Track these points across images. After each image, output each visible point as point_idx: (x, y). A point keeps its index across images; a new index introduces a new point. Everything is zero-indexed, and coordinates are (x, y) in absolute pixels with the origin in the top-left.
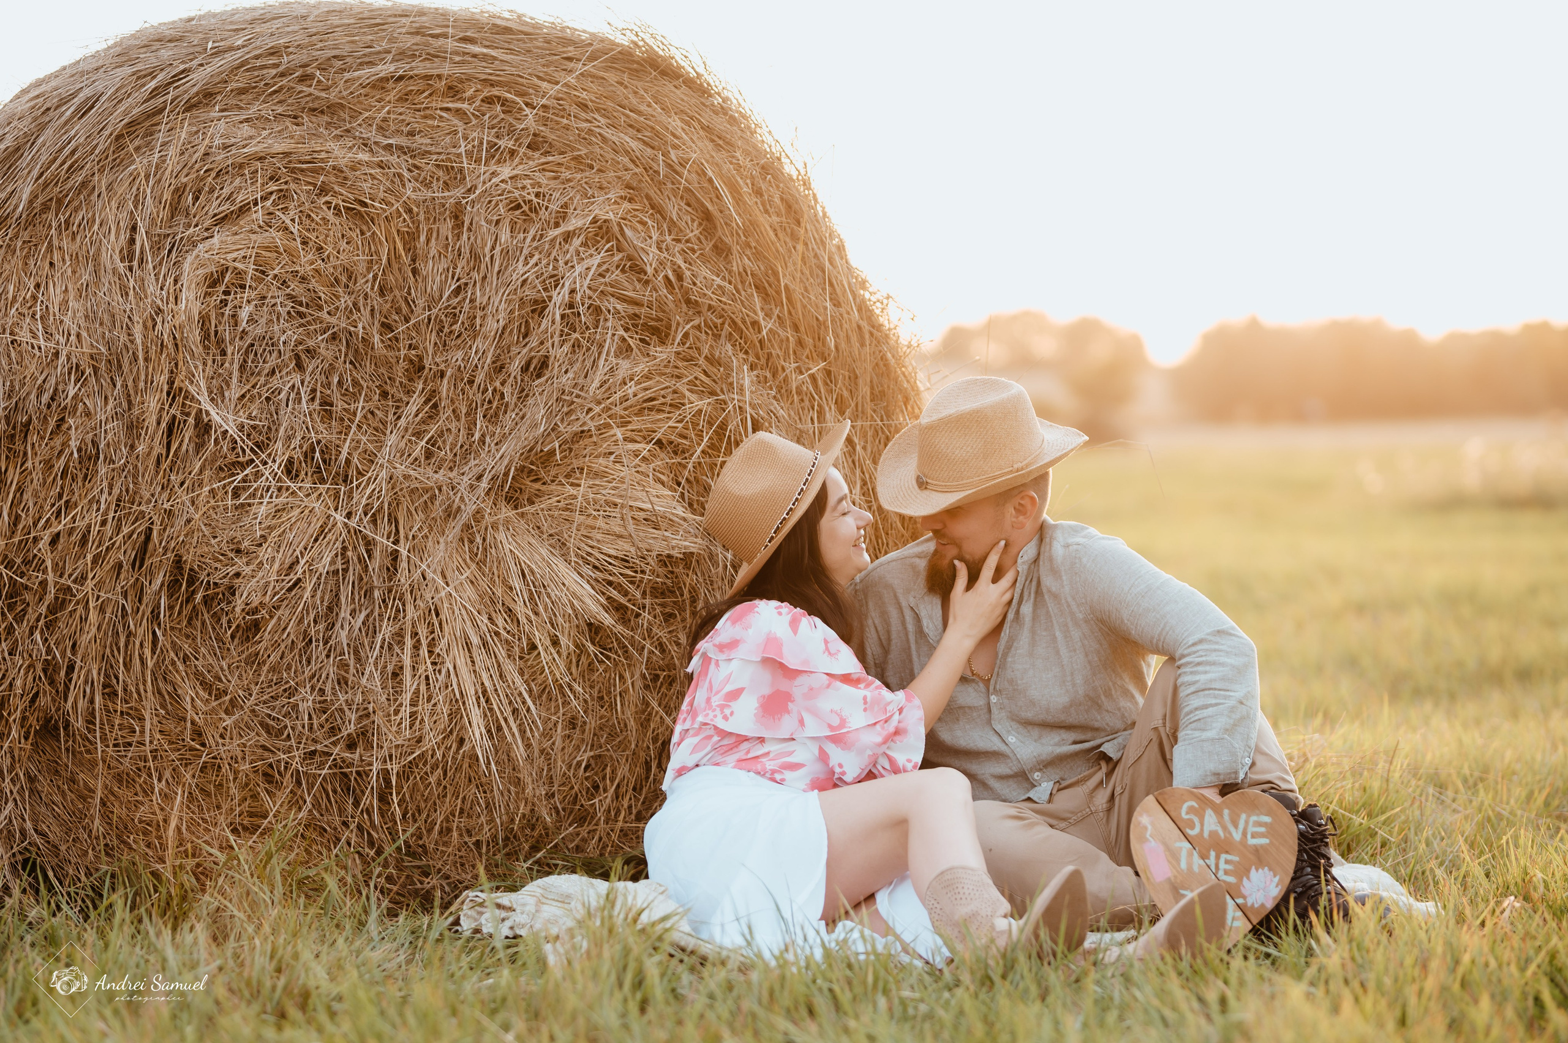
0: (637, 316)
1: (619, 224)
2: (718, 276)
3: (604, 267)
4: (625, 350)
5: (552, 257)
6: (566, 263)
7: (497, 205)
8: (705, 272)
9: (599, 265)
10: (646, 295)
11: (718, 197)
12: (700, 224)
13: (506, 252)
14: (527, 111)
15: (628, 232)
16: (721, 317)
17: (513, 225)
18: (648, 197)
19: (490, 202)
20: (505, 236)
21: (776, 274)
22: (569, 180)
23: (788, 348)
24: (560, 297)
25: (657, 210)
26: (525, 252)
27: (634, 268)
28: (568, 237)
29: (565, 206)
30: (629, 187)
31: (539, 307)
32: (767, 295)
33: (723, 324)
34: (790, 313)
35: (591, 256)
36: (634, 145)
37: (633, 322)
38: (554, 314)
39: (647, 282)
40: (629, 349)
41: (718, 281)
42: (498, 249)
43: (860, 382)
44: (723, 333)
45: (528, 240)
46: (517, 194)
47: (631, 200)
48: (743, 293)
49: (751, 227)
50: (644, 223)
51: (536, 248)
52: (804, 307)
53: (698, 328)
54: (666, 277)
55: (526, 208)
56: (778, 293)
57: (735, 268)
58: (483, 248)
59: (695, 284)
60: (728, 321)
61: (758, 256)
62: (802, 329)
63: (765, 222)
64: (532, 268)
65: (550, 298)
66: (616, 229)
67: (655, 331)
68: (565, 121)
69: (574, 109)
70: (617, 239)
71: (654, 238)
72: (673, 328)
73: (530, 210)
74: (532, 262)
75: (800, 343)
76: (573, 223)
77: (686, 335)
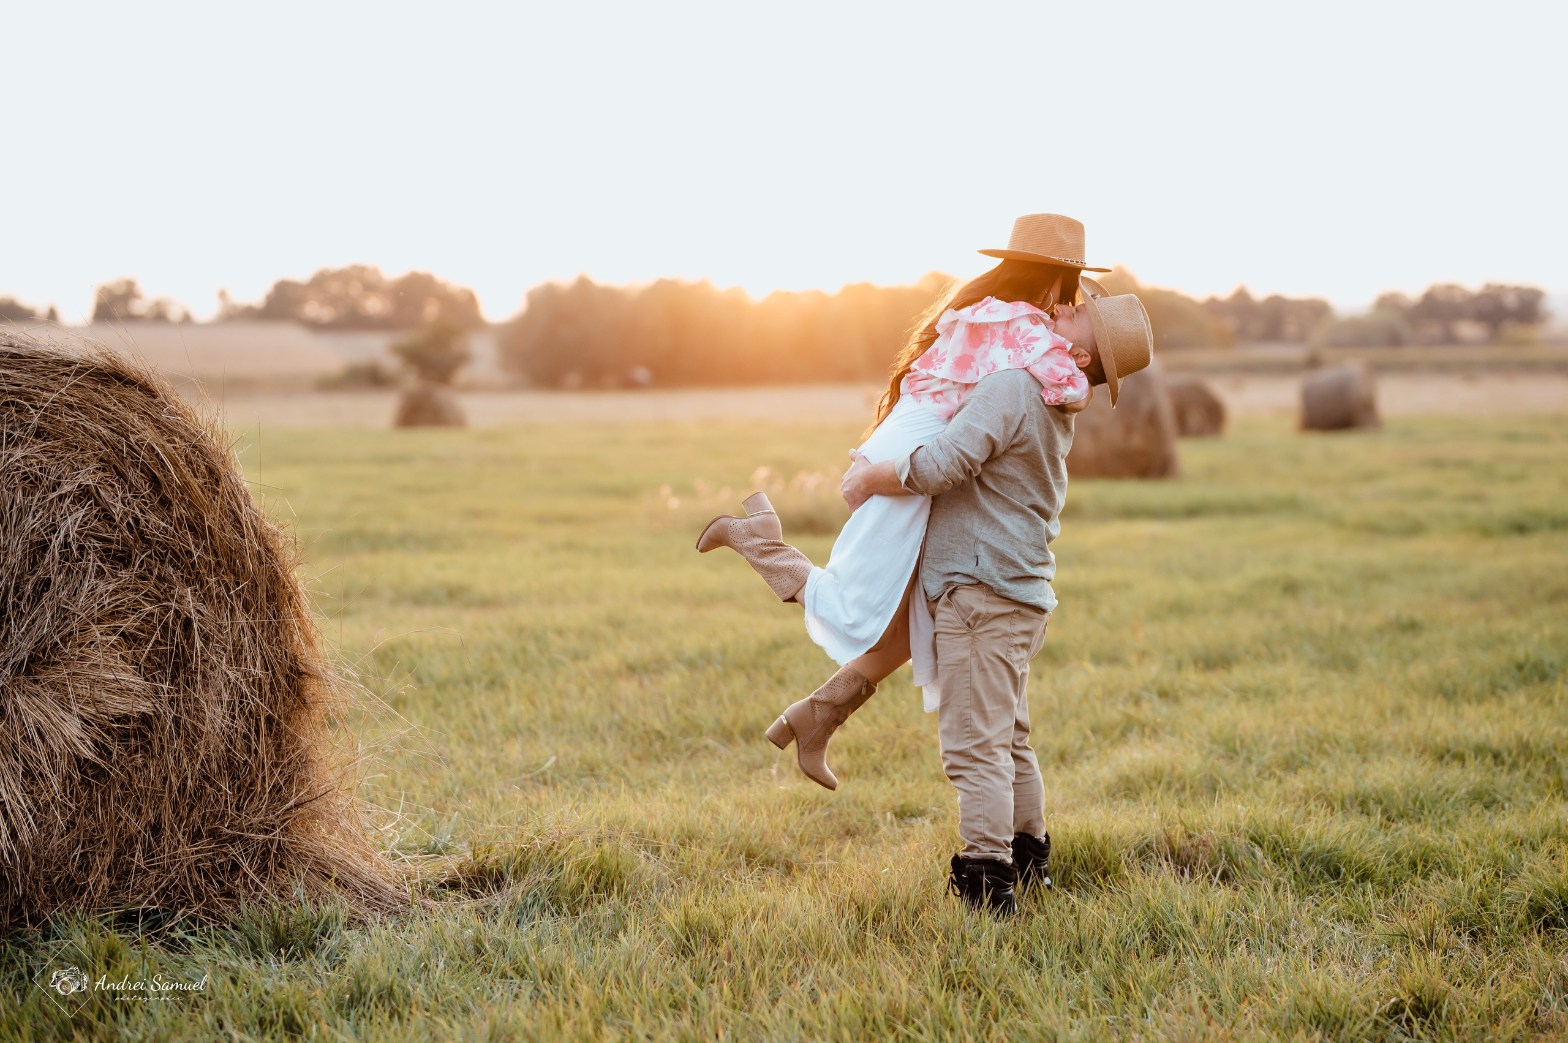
0: (109, 550)
1: (96, 487)
2: (163, 521)
3: (86, 519)
4: (100, 573)
5: (51, 512)
6: (61, 516)
7: (13, 476)
8: (153, 518)
9: (84, 516)
10: (115, 536)
11: (162, 467)
12: (150, 485)
13: (20, 510)
14: (33, 411)
15: (102, 492)
16: (165, 548)
17: (24, 489)
18: (115, 467)
19: (8, 476)
20: (19, 497)
21: (202, 518)
22: (62, 458)
23: (210, 568)
24: (56, 542)
25: (122, 475)
26: (33, 509)
27: (108, 517)
28: (61, 498)
29: (60, 477)
30: (102, 460)
31: (44, 547)
32: (196, 532)
33: (167, 552)
34: (211, 543)
35: (78, 509)
36: (104, 432)
37: (106, 555)
38: (54, 552)
39: (115, 527)
40: (103, 572)
41: (163, 524)
42: (15, 508)
43: (260, 589)
44: (167, 559)
45: (35, 501)
46: (27, 469)
47: (104, 470)
48: (180, 532)
49: (185, 487)
50: (113, 486)
51: (41, 506)
52: (221, 540)
53: (150, 556)
54: (128, 523)
55: (32, 478)
56: (204, 531)
57: (174, 515)
58: (4, 507)
59: (148, 527)
60: (170, 551)
61: (191, 505)
62: (220, 554)
63: (195, 483)
64: (38, 520)
65: (50, 541)
66: (94, 490)
67: (121, 559)
68: (58, 418)
69: (65, 409)
70: (95, 498)
71: (120, 496)
72: (133, 558)
73: (36, 479)
74: (38, 516)
75: (218, 564)
76: (66, 488)
77: (142, 562)
